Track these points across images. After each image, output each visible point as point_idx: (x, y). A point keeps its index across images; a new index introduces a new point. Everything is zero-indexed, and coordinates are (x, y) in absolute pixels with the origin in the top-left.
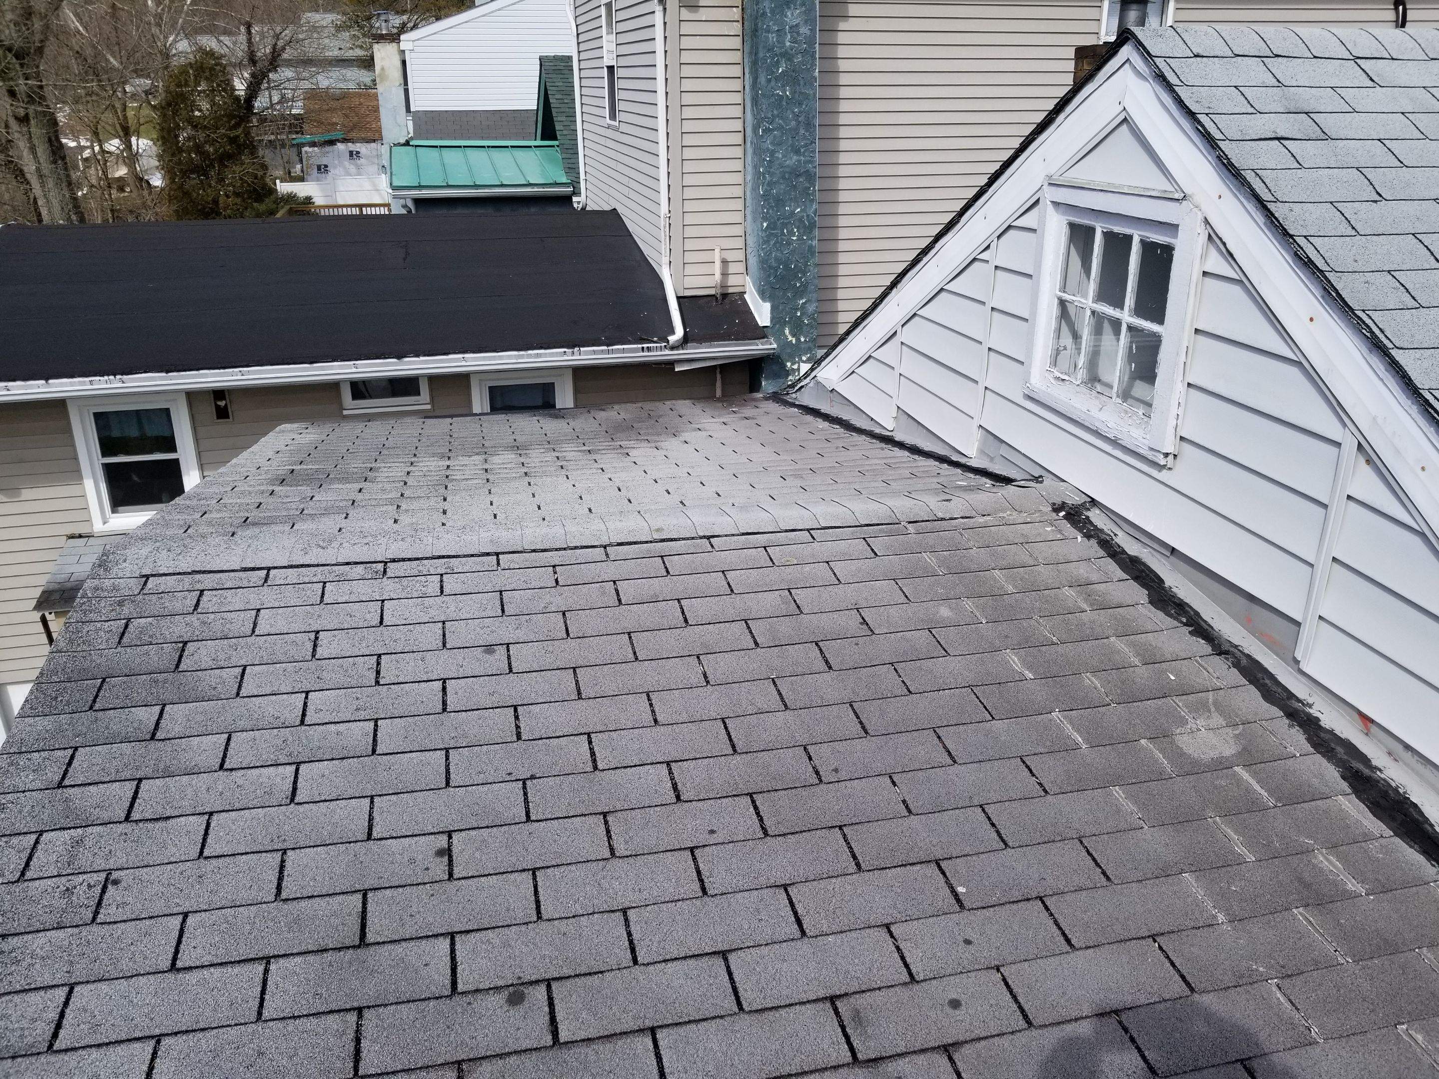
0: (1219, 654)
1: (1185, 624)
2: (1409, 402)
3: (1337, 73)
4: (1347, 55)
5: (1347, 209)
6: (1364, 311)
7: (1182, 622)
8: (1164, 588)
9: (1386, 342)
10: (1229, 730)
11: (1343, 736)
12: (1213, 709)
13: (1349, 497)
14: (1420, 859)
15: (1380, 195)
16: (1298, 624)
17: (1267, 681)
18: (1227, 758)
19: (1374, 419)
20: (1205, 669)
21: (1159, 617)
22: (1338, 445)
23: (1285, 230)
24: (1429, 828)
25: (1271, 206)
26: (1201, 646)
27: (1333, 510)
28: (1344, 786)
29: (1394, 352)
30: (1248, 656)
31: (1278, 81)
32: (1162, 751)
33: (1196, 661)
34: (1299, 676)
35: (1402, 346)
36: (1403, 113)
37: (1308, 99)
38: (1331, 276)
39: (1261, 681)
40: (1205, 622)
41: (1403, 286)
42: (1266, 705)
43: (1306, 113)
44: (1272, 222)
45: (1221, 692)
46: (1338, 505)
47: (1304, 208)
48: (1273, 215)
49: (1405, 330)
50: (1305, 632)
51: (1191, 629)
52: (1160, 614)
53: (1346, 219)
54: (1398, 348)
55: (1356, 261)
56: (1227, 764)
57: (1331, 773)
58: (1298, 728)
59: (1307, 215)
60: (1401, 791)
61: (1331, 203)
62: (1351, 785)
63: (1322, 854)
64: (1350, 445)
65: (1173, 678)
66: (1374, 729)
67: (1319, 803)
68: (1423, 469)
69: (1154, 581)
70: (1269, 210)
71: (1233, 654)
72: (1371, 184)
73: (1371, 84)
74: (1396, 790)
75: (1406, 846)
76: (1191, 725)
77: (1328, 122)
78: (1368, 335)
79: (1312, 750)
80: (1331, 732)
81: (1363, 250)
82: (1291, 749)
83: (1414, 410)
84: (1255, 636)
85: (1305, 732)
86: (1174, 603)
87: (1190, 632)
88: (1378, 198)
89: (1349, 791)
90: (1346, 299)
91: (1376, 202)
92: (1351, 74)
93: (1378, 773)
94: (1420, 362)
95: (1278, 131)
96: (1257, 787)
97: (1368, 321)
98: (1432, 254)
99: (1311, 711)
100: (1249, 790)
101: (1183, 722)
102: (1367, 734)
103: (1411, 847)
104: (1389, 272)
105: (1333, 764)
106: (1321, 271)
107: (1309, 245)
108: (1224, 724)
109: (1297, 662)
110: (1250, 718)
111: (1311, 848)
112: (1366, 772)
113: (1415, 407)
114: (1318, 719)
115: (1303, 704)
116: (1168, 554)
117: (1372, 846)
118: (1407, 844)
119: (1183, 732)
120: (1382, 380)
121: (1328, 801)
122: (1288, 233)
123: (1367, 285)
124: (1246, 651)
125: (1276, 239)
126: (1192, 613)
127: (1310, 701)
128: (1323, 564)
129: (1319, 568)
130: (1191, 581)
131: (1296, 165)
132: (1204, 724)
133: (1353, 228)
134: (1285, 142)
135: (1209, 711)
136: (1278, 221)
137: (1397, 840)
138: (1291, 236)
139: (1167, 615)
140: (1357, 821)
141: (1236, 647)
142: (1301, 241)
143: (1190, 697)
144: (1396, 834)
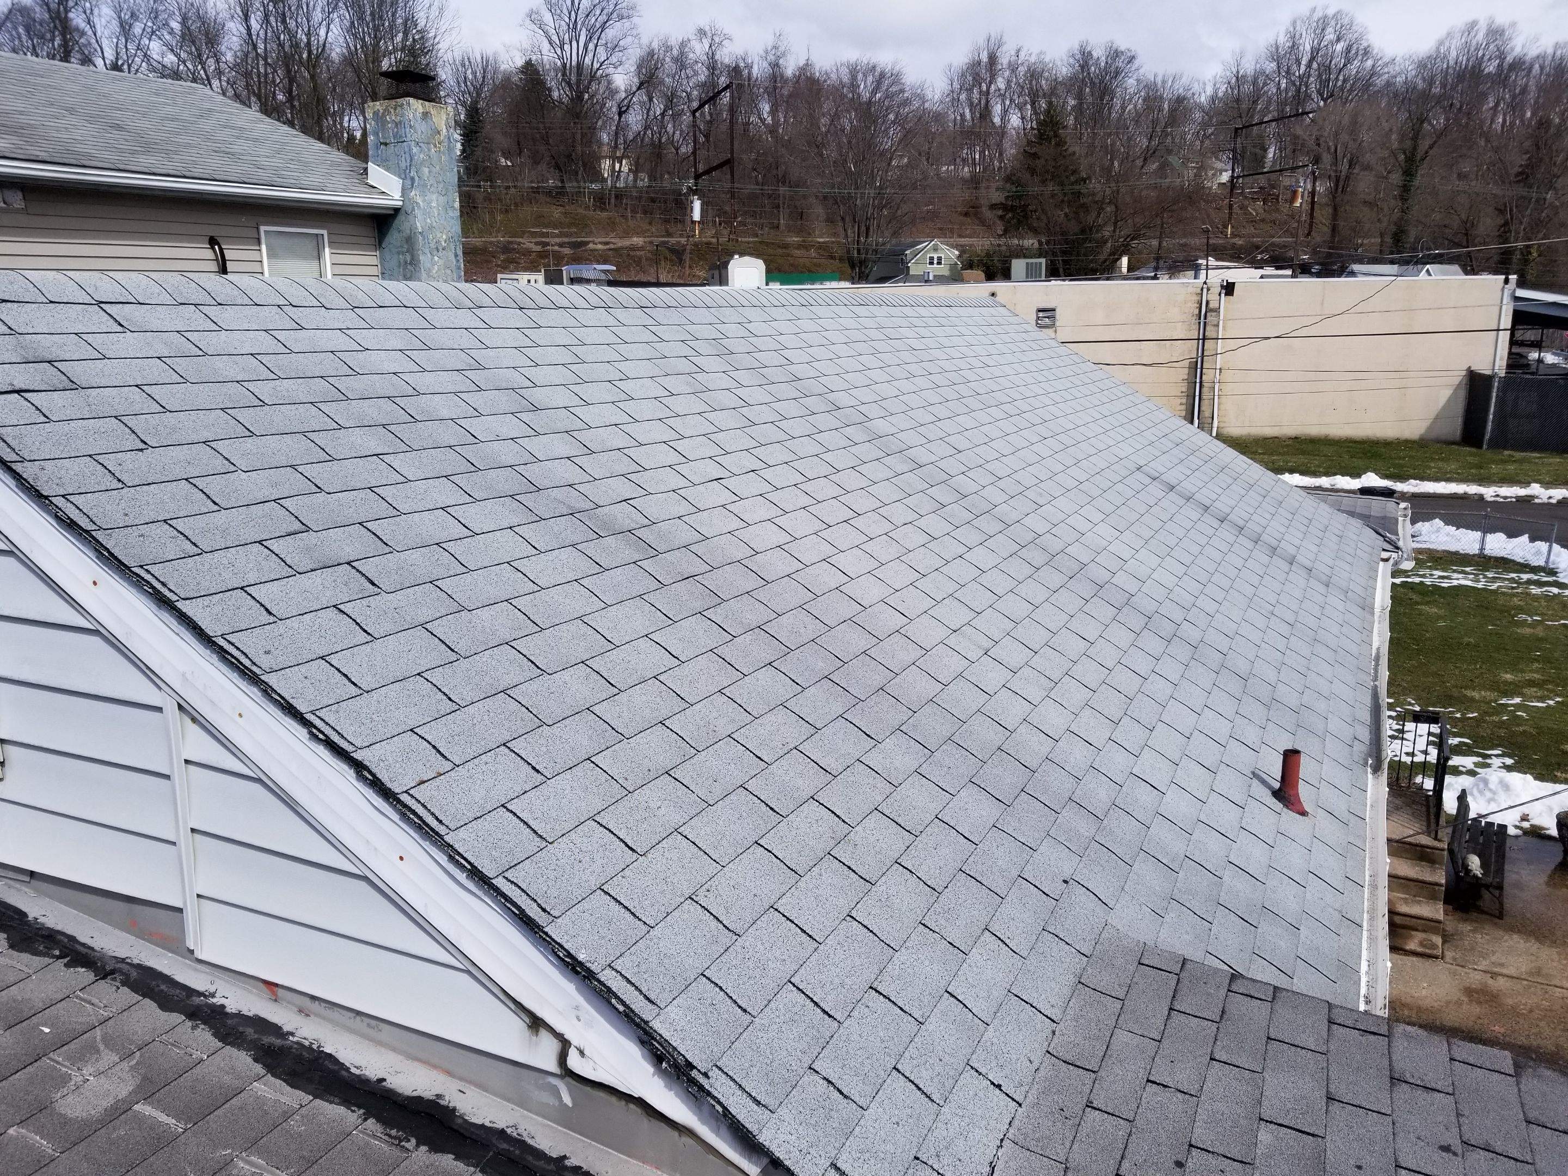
0: (104, 978)
1: (58, 958)
2: (208, 652)
3: (81, 318)
4: (88, 300)
5: (109, 460)
6: (141, 566)
7: (54, 956)
8: (27, 923)
9: (169, 595)
10: (125, 1065)
11: (250, 1014)
12: (102, 1047)
13: (187, 762)
14: (342, 1110)
15: (145, 443)
16: (180, 910)
17: (163, 987)
18: (124, 1100)
19: (184, 675)
20: (90, 1003)
21: (25, 961)
22: (159, 709)
23: (37, 491)
24: (344, 1073)
25: (18, 467)
26: (84, 975)
27: (176, 777)
28: (259, 1069)
29: (179, 605)
30: (139, 967)
31: (10, 328)
32: (39, 1131)
33: (77, 997)
34: (199, 966)
35: (188, 596)
36: (159, 358)
37: (49, 346)
38: (99, 535)
39: (156, 989)
40: (84, 945)
41: (182, 534)
42: (164, 1015)
43: (49, 362)
44: (22, 484)
45: (111, 1022)
46: (178, 771)
47: (59, 465)
48: (21, 476)
49: (189, 580)
50: (190, 917)
51: (66, 960)
52: (26, 957)
53: (110, 471)
54: (183, 599)
55: (126, 515)
56: (125, 1107)
57: (242, 1060)
58: (202, 1026)
59: (63, 472)
60: (315, 1047)
61: (90, 456)
62: (265, 1066)
63: (242, 1159)
64: (170, 707)
65: (47, 1030)
66: (280, 992)
67: (234, 1101)
68: (240, 715)
69: (12, 918)
70: (14, 471)
71: (121, 971)
72: (133, 432)
73: (119, 329)
74: (310, 1049)
75: (326, 1104)
76: (77, 1078)
77: (76, 371)
78: (150, 590)
79: (220, 1044)
80: (239, 1015)
81: (133, 503)
82: (197, 1055)
83: (214, 658)
84: (144, 939)
85: (211, 1028)
86: (43, 936)
87: (66, 965)
88: (142, 446)
89: (263, 1072)
90: (120, 557)
91: (141, 450)
92: (97, 320)
93: (291, 1038)
94: (209, 609)
95: (15, 383)
96: (163, 1118)
97: (148, 577)
98: (208, 497)
99: (214, 1000)
100: (155, 1125)
101: (66, 1079)
102: (276, 1000)
103: (331, 1103)
104: (165, 521)
105: (244, 1049)
106: (87, 532)
107: (69, 504)
108: (117, 1059)
109: (192, 952)
110: (148, 1038)
111: (229, 1160)
112: (278, 1042)
113: (214, 656)
114: (223, 1006)
115: (205, 996)
116: (27, 879)
117: (293, 1123)
118: (327, 1101)
119: (66, 1092)
120: (178, 634)
121: (242, 1095)
122: (42, 495)
123: (141, 539)
124: (136, 961)
125: (34, 502)
126: (66, 940)
127: (212, 990)
128: (184, 838)
129: (182, 843)
130: (61, 902)
131: (43, 419)
132: (92, 1070)
133: (119, 480)
134: (27, 395)
135: (98, 1051)
136: (28, 483)
137: (318, 1101)
138: (46, 497)
139: (34, 954)
140: (276, 1101)
141: (123, 960)
142: (59, 502)
143: (72, 1046)
144: (315, 1097)
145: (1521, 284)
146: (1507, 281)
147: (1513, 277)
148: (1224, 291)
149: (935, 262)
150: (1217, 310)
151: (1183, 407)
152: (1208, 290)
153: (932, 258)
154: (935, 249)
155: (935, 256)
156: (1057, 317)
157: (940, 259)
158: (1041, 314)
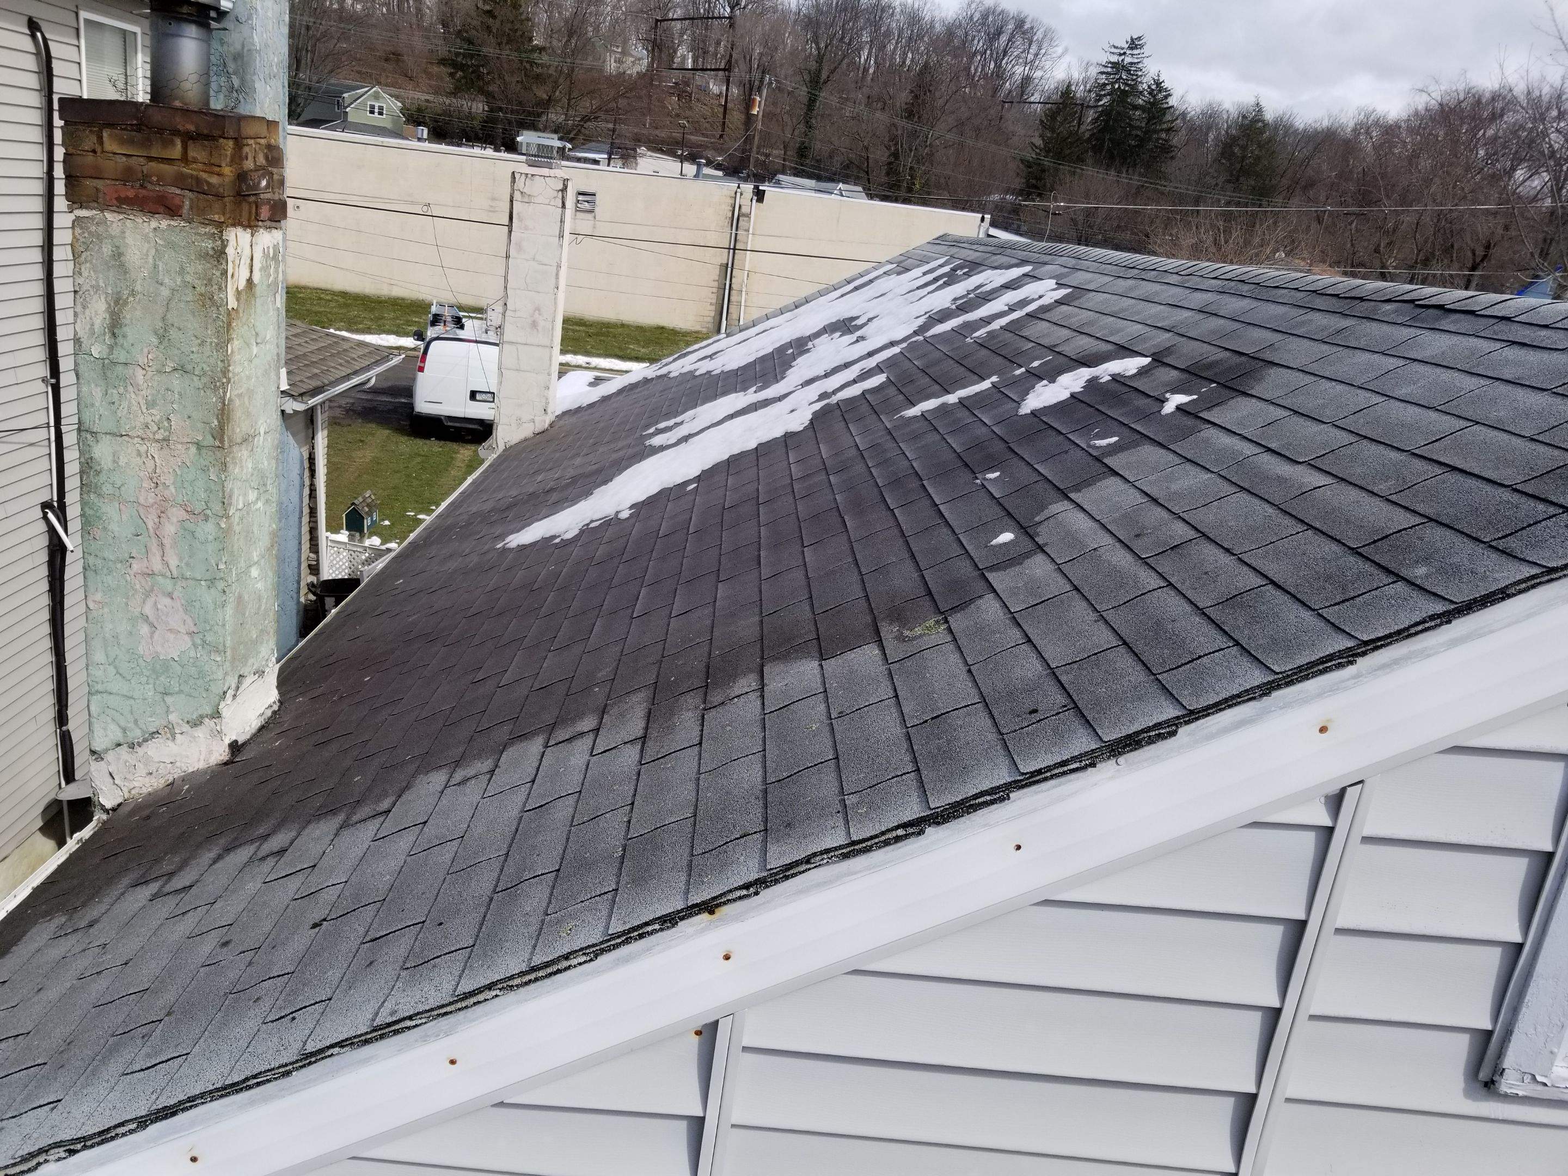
145: (993, 224)
146: (983, 219)
147: (988, 217)
148: (755, 198)
149: (376, 110)
150: (748, 216)
151: (713, 308)
152: (741, 194)
153: (372, 107)
154: (376, 97)
155: (377, 105)
156: (597, 203)
157: (381, 108)
158: (581, 198)
